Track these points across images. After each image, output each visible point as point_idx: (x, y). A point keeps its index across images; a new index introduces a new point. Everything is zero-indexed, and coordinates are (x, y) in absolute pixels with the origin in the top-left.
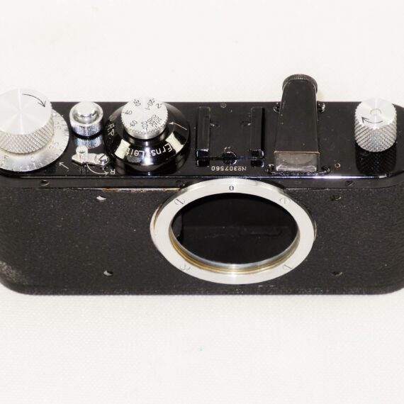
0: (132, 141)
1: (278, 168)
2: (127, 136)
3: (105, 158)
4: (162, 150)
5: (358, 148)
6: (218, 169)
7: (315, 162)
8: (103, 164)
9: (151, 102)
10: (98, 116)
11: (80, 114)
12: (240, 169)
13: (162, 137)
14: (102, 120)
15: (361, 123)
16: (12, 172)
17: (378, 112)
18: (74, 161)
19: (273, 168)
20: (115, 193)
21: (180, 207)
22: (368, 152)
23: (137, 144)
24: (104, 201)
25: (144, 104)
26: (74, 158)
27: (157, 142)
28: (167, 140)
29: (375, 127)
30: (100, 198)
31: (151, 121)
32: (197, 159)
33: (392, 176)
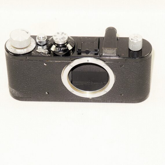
0: (56, 45)
1: (103, 54)
2: (55, 44)
3: (47, 51)
4: (66, 48)
5: (130, 50)
6: (84, 55)
7: (115, 53)
8: (46, 53)
9: (63, 33)
10: (45, 38)
11: (39, 37)
12: (91, 55)
13: (66, 44)
14: (47, 40)
15: (131, 40)
16: (17, 54)
17: (136, 37)
18: (37, 52)
19: (102, 55)
20: (50, 62)
21: (71, 68)
22: (133, 51)
23: (58, 46)
24: (46, 66)
25: (60, 34)
26: (37, 51)
27: (64, 45)
28: (67, 45)
29: (135, 42)
30: (45, 64)
31: (62, 38)
32: (77, 52)
33: (141, 58)
